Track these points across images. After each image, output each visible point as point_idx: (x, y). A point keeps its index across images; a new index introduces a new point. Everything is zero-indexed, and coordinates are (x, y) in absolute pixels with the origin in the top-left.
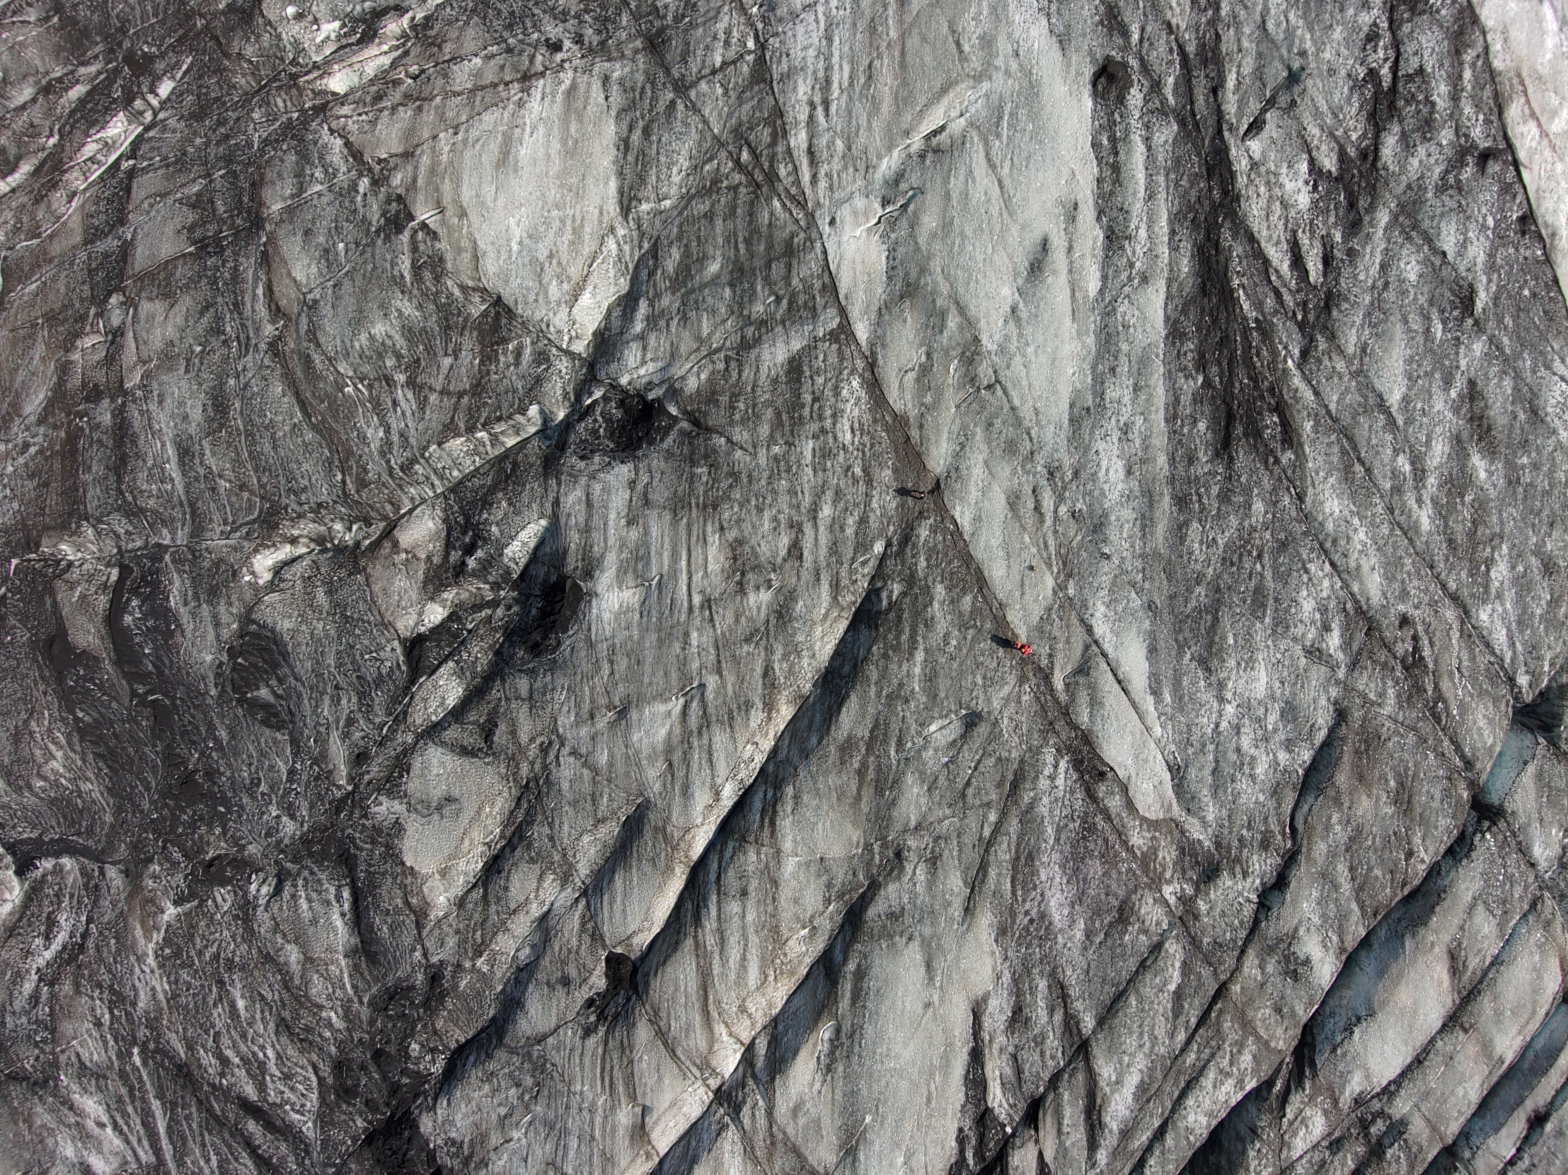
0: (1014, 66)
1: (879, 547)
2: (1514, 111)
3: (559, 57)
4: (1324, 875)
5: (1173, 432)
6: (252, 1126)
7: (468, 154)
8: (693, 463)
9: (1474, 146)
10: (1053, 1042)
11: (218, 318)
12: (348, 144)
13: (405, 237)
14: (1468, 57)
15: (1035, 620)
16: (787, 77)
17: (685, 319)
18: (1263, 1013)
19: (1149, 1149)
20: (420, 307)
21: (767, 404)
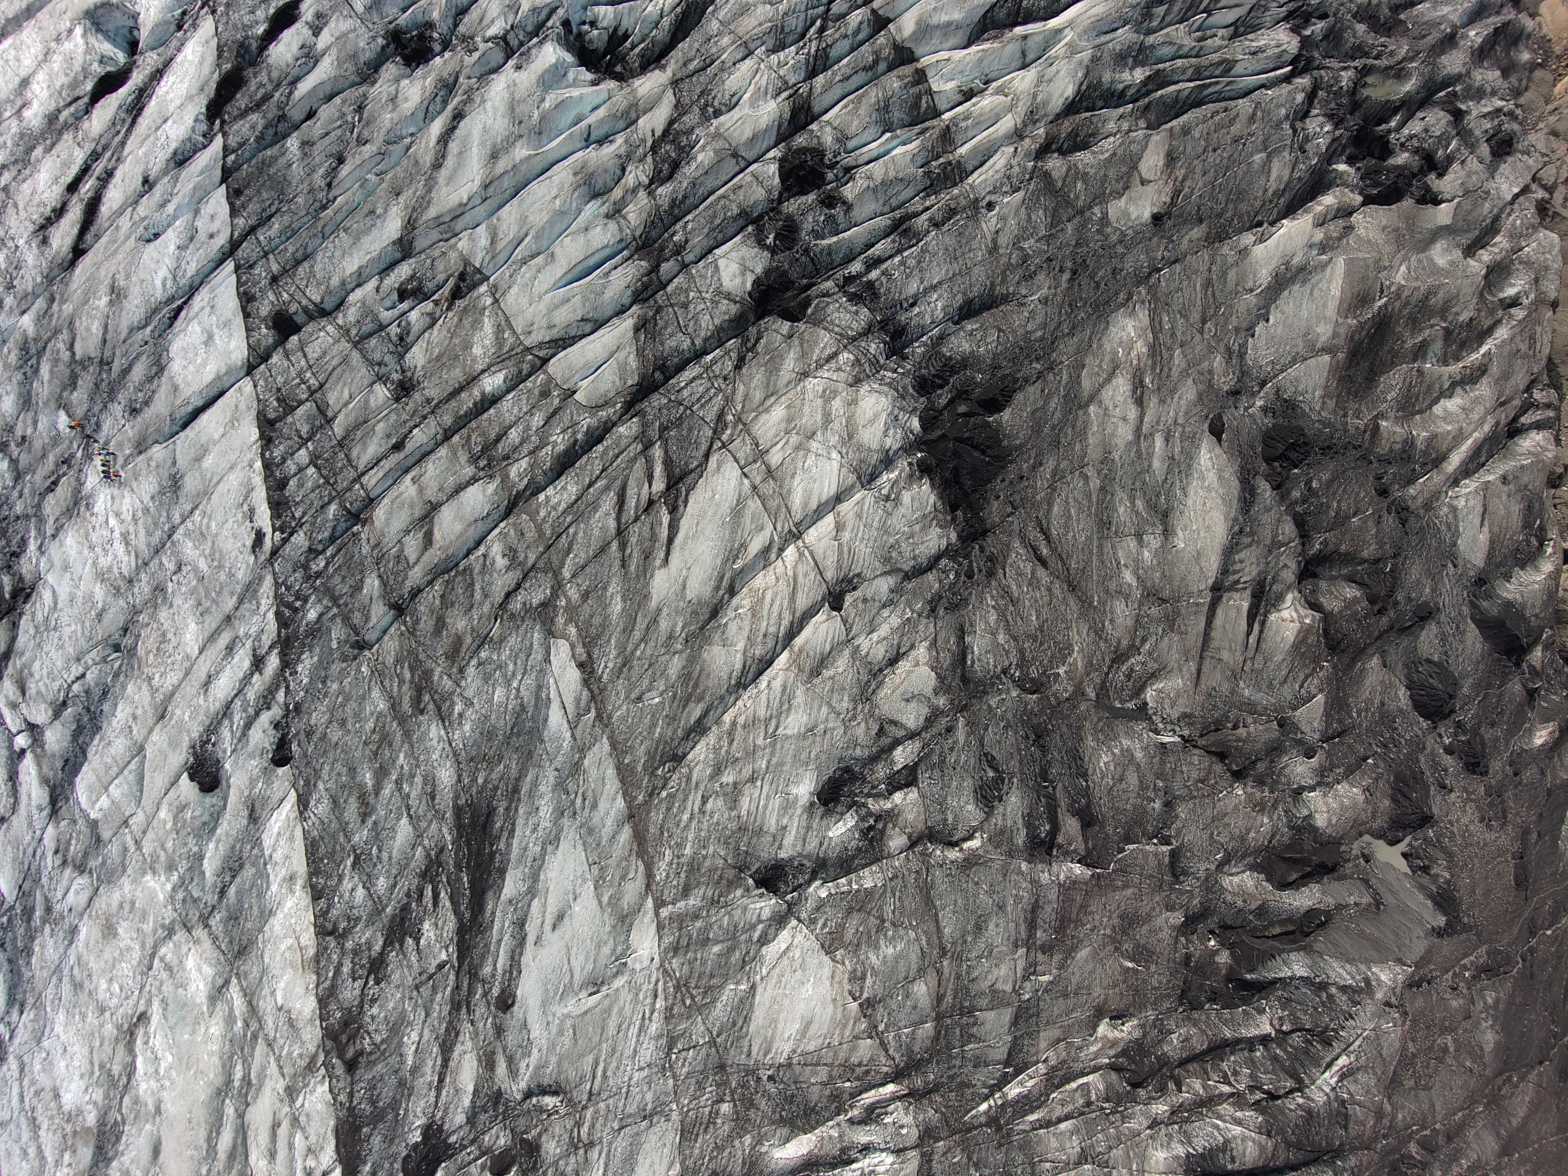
0: (550, 1018)
1: (664, 794)
2: (312, 952)
3: (770, 1073)
4: (486, 596)
5: (513, 824)
6: (1045, 551)
7: (825, 1031)
8: (746, 852)
9: (336, 938)
10: (633, 540)
11: (968, 973)
12: (887, 1051)
13: (865, 995)
14: (328, 983)
15: (598, 745)
16: (660, 1036)
17: (735, 927)
18: (531, 534)
19: (598, 478)
20: (867, 958)
21: (703, 876)
